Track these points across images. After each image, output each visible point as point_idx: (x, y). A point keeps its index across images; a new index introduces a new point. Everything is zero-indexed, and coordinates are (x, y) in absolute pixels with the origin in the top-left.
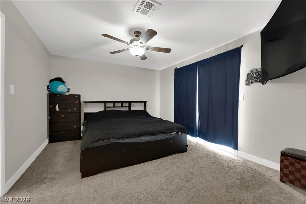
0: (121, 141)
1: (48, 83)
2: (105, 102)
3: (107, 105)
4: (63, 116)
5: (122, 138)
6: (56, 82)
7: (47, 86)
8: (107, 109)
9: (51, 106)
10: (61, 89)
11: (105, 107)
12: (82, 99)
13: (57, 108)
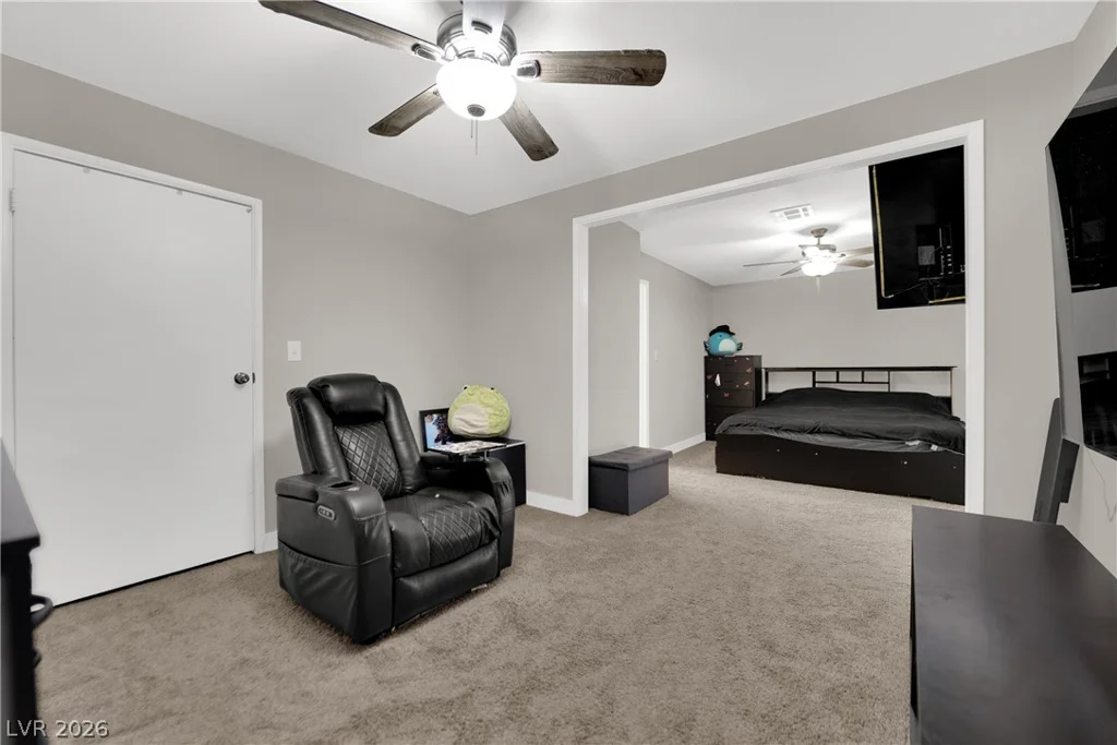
0: (775, 434)
1: (706, 337)
2: (814, 370)
3: (820, 376)
4: (726, 395)
5: (777, 429)
6: (717, 335)
7: (705, 343)
8: (817, 385)
9: (709, 377)
10: (726, 345)
11: (814, 382)
12: (765, 365)
13: (718, 381)
